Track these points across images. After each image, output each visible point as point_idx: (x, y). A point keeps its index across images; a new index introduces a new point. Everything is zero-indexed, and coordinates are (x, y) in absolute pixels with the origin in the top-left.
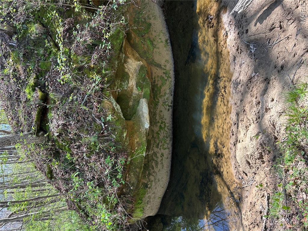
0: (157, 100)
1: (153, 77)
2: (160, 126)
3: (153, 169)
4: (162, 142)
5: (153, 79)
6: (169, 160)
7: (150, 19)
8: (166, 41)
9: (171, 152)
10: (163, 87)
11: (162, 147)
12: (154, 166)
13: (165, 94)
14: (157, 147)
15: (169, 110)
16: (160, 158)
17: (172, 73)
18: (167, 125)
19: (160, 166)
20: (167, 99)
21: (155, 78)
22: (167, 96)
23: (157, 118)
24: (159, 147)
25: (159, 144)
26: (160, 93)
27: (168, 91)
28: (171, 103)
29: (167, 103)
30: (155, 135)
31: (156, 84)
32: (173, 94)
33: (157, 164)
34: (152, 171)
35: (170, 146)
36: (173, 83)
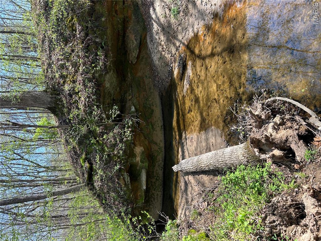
0: (154, 164)
1: (152, 151)
2: (156, 178)
3: (152, 202)
4: (157, 188)
5: (152, 152)
6: (162, 198)
7: (153, 106)
8: (162, 126)
9: (162, 194)
10: (158, 157)
11: (157, 190)
12: (153, 200)
13: (159, 160)
14: (155, 190)
15: (161, 170)
16: (156, 196)
17: (163, 149)
18: (160, 178)
19: (156, 200)
20: (161, 163)
21: (153, 151)
22: (160, 162)
23: (155, 174)
24: (156, 190)
25: (155, 189)
26: (156, 160)
27: (161, 159)
28: (163, 166)
29: (160, 166)
30: (153, 184)
31: (154, 154)
32: (163, 161)
33: (154, 199)
34: (151, 203)
35: (162, 190)
36: (164, 155)
